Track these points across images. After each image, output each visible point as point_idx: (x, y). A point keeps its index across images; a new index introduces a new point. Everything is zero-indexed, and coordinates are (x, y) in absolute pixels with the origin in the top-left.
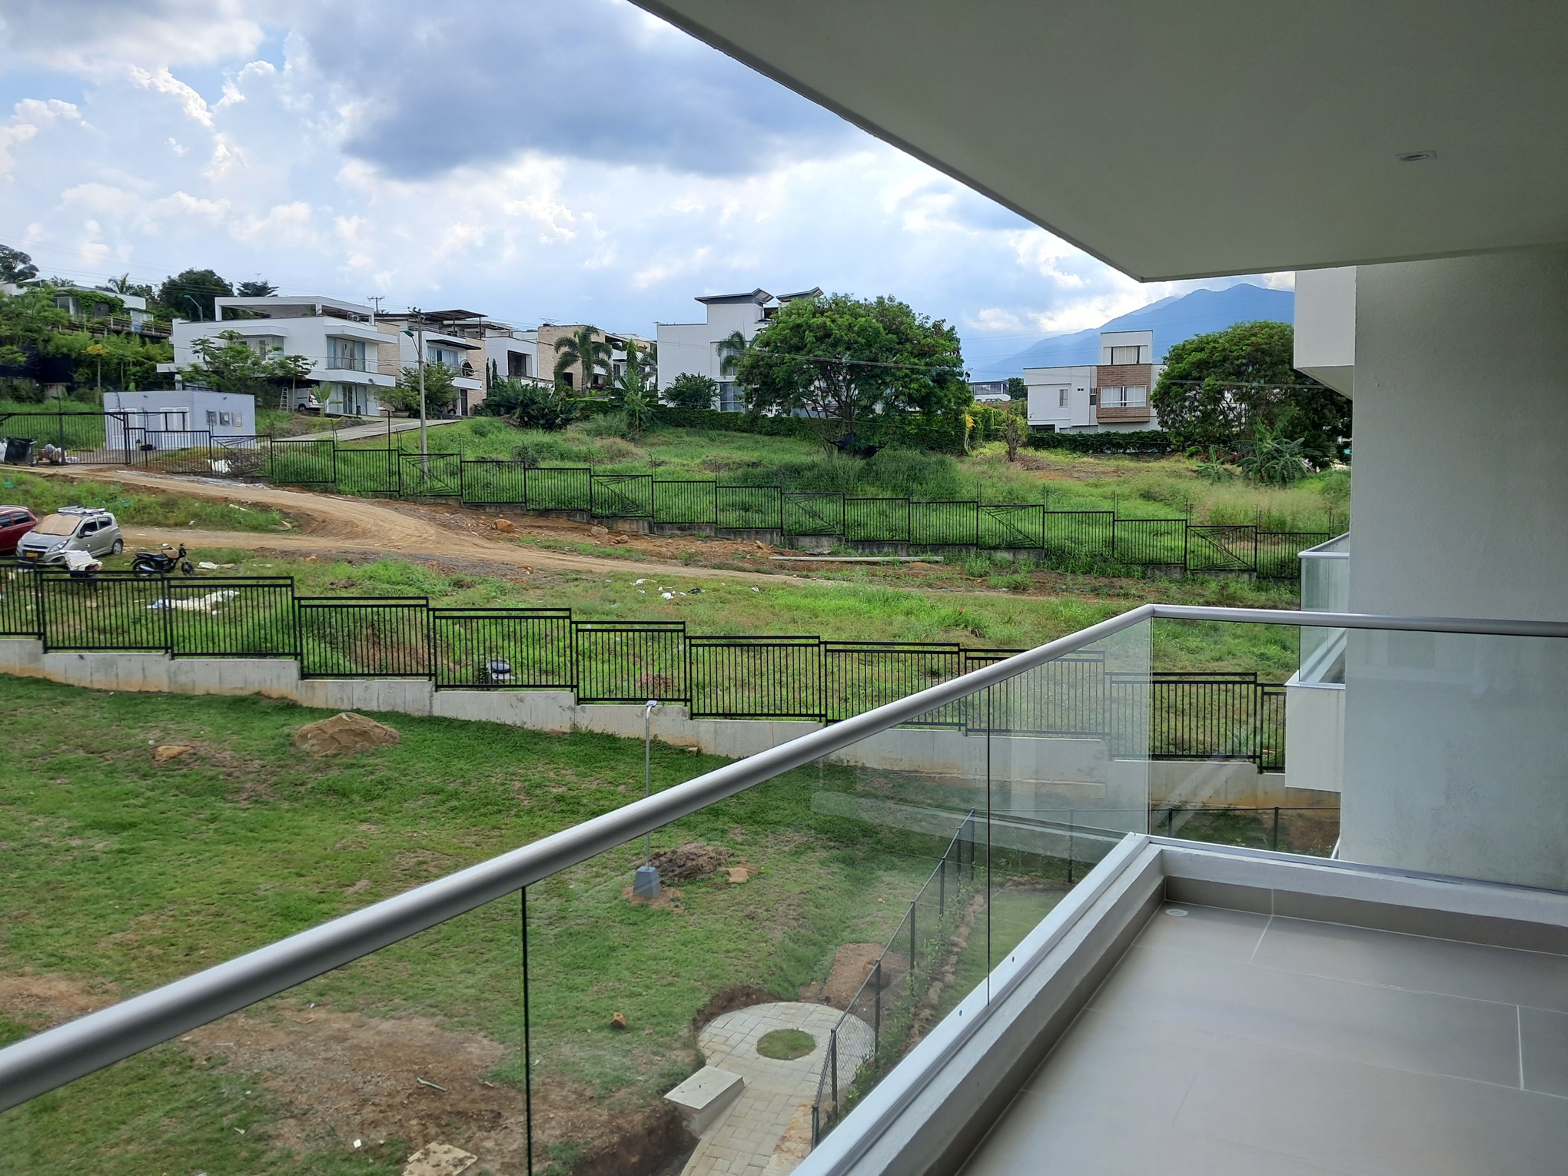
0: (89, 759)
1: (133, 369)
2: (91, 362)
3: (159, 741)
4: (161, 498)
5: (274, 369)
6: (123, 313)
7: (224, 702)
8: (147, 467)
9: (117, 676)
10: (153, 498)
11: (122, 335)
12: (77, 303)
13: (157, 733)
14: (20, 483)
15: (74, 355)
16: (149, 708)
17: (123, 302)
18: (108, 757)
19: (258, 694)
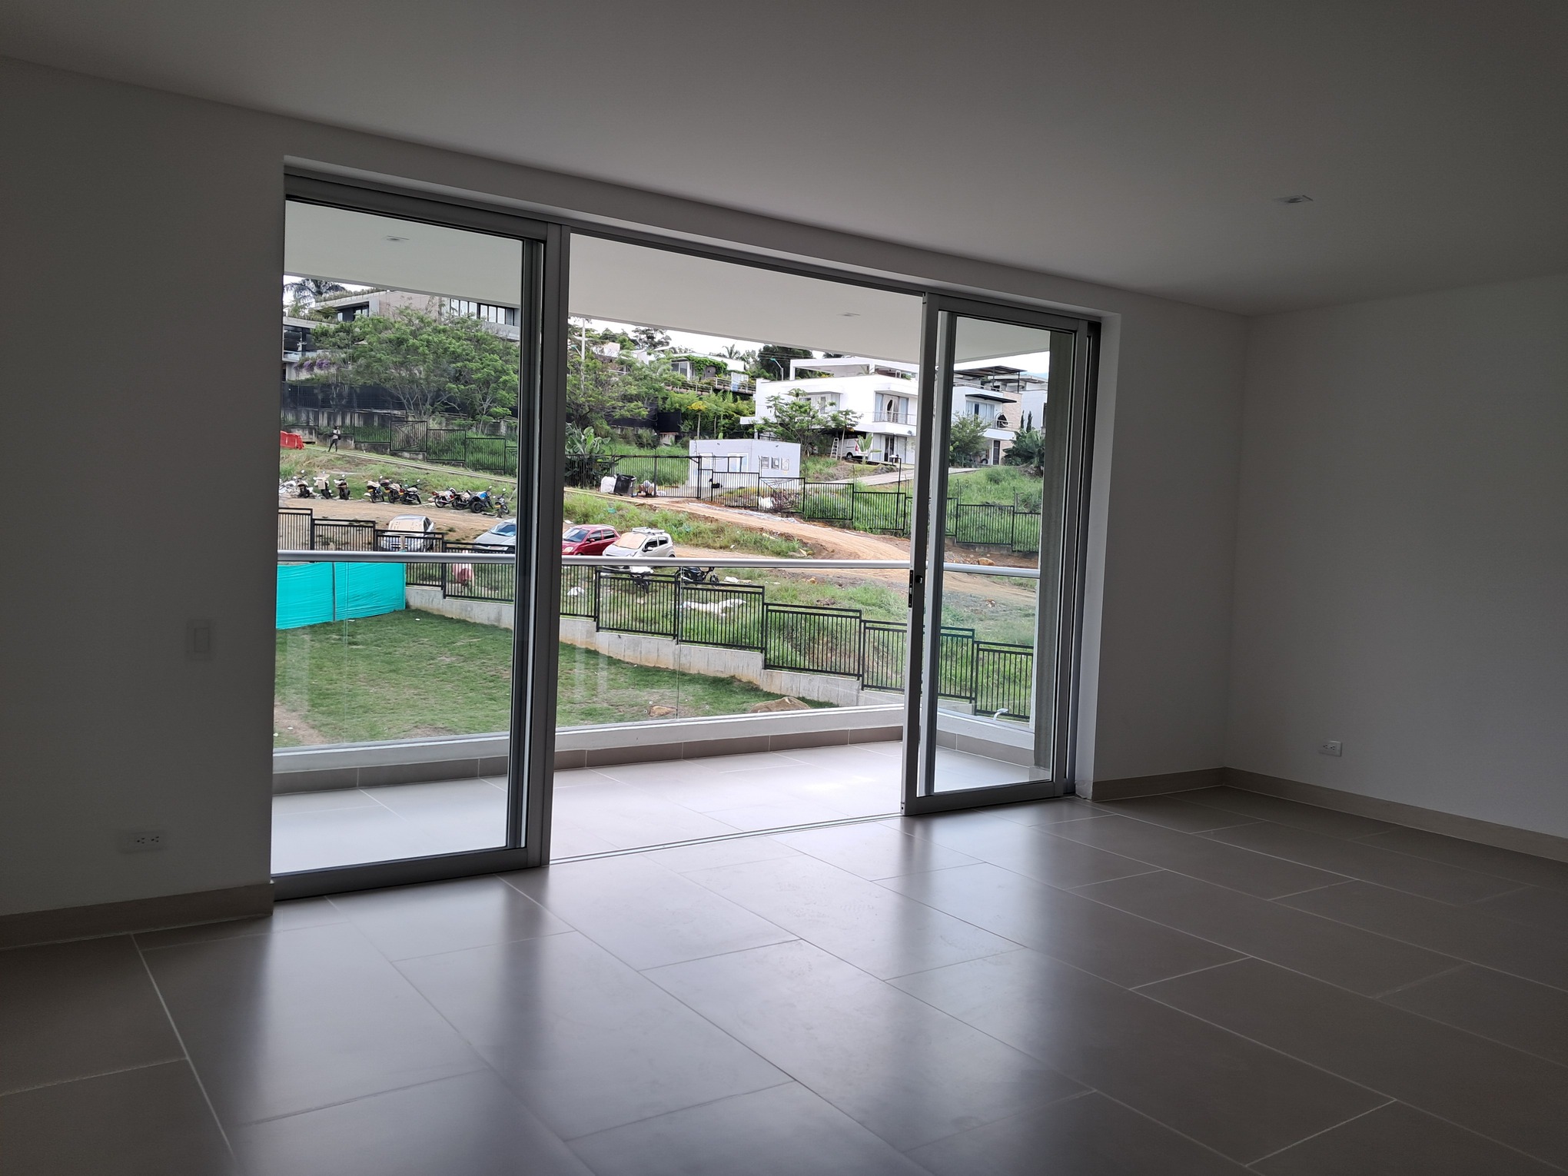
0: (609, 709)
1: (723, 422)
2: (693, 416)
3: (656, 703)
4: (714, 526)
5: (827, 422)
6: (726, 374)
7: (707, 680)
8: (711, 501)
9: (641, 653)
10: (708, 525)
11: (720, 393)
12: (692, 367)
13: (657, 697)
14: (619, 509)
15: (683, 410)
16: (656, 678)
17: (726, 365)
18: (621, 710)
19: (733, 677)
